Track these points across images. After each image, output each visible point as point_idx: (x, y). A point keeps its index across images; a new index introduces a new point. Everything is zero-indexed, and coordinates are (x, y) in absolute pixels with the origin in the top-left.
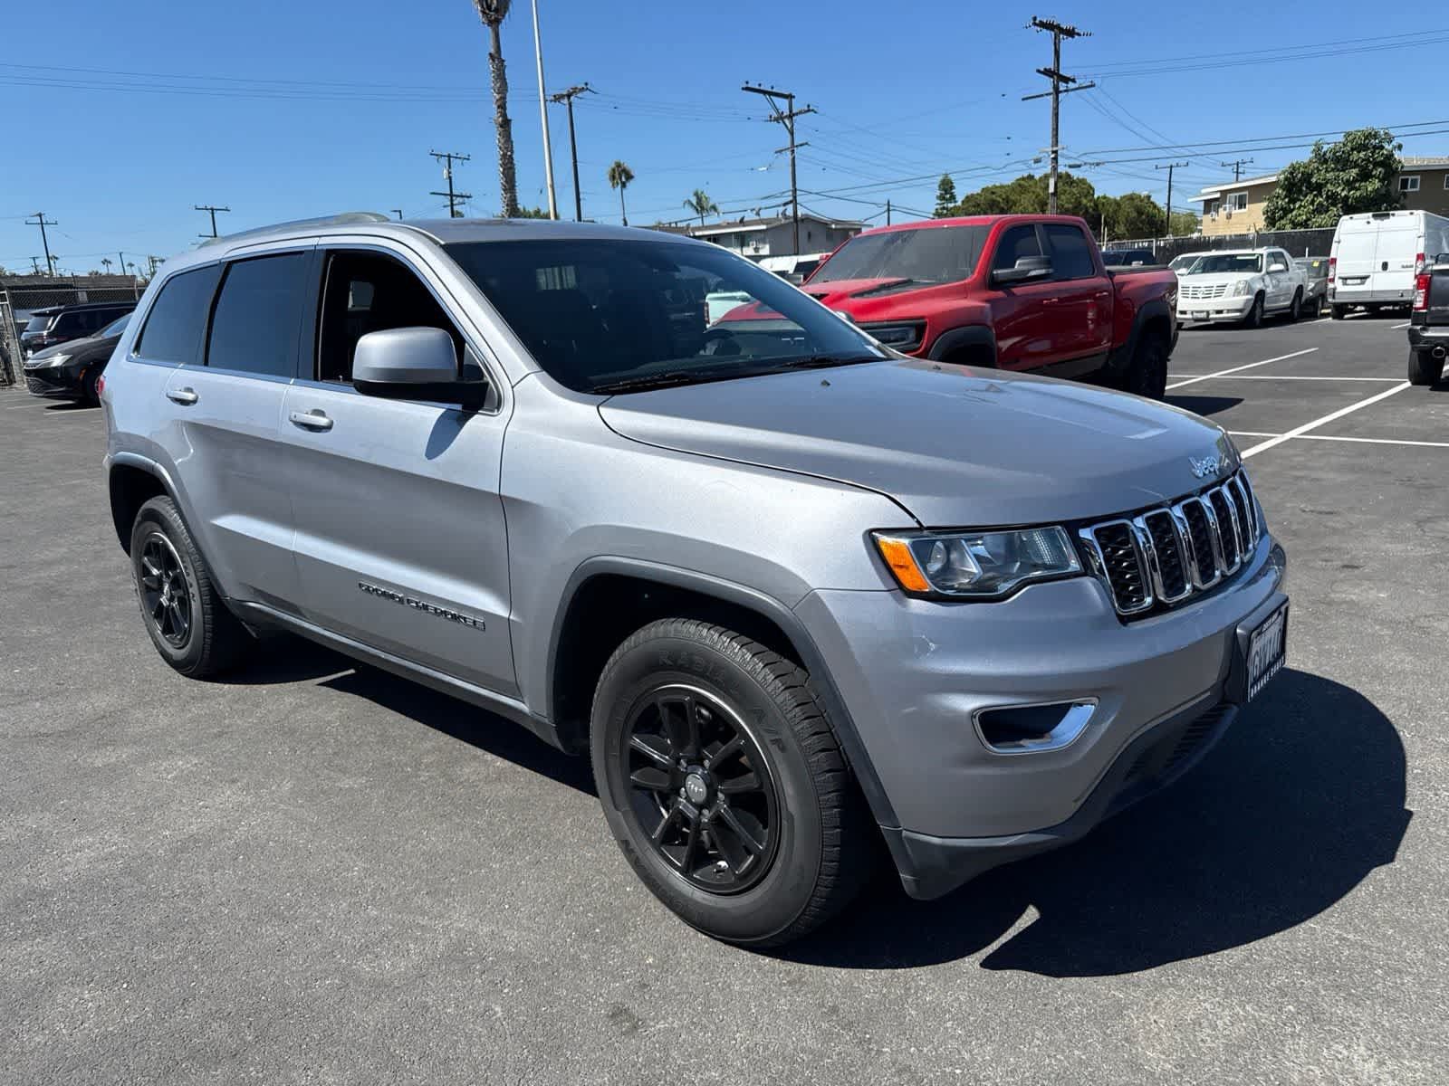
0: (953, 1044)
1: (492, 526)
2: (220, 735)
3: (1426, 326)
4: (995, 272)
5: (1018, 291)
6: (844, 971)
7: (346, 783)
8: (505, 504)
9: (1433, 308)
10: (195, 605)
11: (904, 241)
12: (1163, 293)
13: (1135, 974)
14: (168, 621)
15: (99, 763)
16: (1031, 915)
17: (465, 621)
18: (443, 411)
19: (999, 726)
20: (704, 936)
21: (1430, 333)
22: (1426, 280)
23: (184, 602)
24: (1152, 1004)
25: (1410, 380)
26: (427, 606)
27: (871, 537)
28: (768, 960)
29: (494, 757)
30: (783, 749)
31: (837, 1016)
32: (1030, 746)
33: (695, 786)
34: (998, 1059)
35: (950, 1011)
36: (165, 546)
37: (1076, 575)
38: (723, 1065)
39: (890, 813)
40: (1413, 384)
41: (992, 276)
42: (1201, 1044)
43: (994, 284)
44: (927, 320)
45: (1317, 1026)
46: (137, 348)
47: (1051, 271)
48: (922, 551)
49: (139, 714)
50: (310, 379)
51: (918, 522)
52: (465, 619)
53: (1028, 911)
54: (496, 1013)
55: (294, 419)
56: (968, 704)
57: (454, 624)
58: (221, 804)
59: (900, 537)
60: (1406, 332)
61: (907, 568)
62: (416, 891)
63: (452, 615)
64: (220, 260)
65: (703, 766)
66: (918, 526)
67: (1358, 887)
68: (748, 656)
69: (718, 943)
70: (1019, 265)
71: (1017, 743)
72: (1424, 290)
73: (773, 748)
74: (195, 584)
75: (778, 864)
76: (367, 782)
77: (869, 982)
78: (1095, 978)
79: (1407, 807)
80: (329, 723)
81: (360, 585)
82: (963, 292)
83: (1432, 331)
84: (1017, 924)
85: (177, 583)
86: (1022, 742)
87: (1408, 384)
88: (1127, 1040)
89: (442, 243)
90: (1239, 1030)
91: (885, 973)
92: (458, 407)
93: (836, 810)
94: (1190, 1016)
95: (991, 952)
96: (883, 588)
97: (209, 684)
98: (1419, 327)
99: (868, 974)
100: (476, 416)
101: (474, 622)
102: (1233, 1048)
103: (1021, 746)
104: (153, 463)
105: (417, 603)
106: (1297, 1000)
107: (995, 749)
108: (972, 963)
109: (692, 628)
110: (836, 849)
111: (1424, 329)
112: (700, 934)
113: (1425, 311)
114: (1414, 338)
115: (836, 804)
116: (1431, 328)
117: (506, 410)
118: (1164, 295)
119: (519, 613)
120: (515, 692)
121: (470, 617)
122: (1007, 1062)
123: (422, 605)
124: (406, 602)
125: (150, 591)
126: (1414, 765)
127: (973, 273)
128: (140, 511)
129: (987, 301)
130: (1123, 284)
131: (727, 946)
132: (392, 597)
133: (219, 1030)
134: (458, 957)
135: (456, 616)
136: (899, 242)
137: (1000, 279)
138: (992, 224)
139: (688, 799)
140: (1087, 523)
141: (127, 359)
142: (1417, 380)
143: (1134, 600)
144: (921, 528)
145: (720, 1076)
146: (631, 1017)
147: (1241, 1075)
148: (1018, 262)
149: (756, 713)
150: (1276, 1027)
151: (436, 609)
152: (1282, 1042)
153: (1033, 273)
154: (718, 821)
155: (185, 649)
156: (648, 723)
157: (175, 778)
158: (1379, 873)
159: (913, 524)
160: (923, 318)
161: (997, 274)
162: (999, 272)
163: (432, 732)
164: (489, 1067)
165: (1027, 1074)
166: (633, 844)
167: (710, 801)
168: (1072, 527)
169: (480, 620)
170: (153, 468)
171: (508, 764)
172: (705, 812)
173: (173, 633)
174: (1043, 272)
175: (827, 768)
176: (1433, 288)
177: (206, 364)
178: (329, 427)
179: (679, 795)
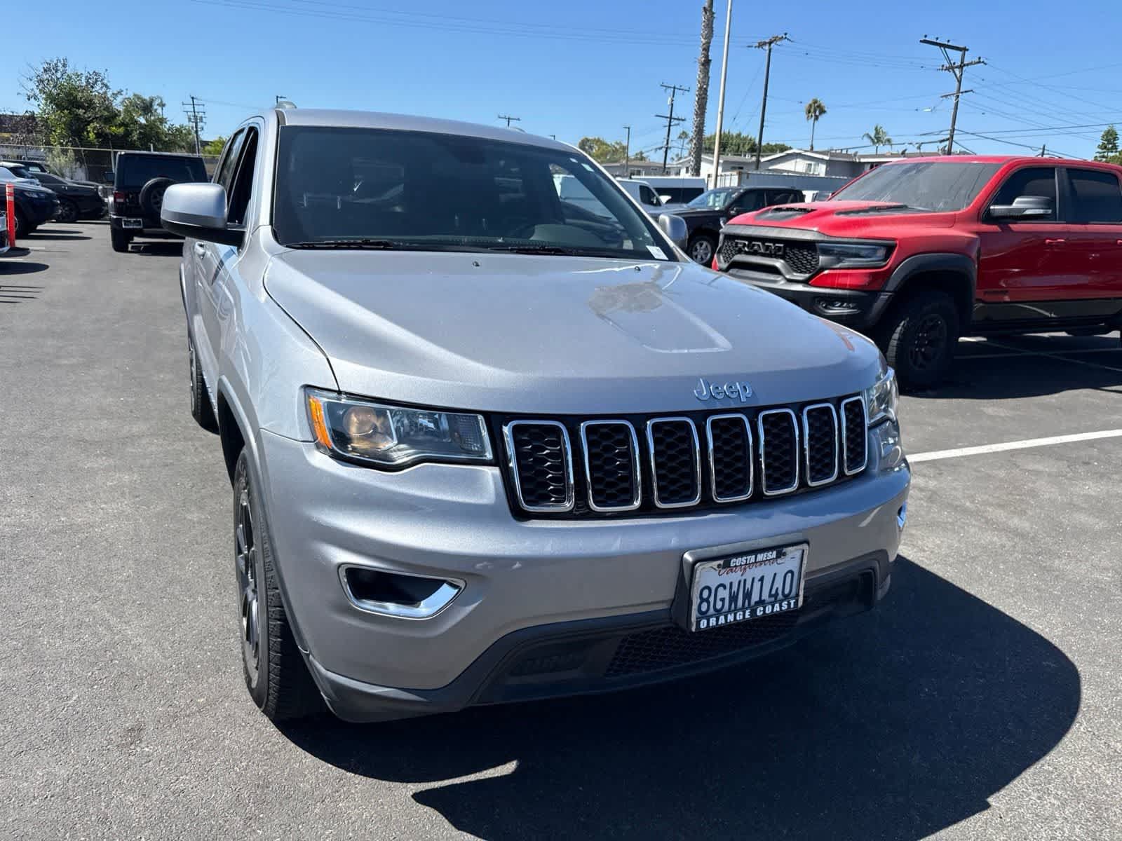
4: (992, 207)
5: (1013, 227)
11: (919, 171)
16: (506, 769)
18: (228, 251)
27: (307, 391)
37: (486, 463)
39: (300, 638)
41: (988, 211)
43: (989, 218)
44: (898, 242)
47: (1050, 211)
51: (339, 386)
53: (507, 765)
56: (339, 558)
61: (320, 424)
66: (338, 389)
70: (1019, 203)
71: (383, 604)
82: (951, 221)
84: (486, 772)
86: (387, 604)
92: (235, 249)
95: (435, 787)
96: (299, 438)
107: (360, 603)
108: (410, 790)
117: (243, 254)
127: (968, 204)
129: (976, 233)
137: (996, 214)
138: (1006, 163)
140: (506, 417)
143: (553, 499)
144: (339, 391)
146: (139, 735)
148: (1017, 200)
153: (1028, 212)
159: (334, 386)
160: (894, 239)
161: (994, 209)
162: (997, 207)
168: (495, 418)
174: (1041, 211)
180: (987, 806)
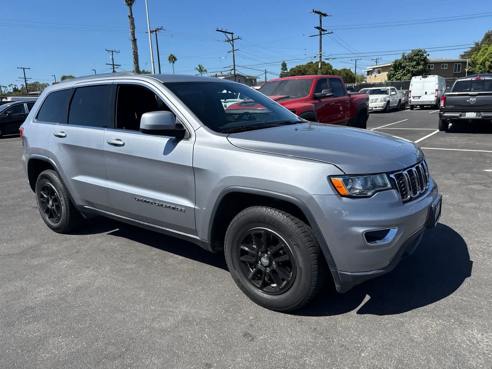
0: (355, 337)
1: (190, 178)
2: (77, 252)
3: (444, 112)
4: (315, 94)
5: (323, 100)
6: (315, 317)
7: (129, 266)
8: (194, 170)
9: (446, 107)
10: (63, 208)
11: (285, 83)
12: (365, 101)
13: (404, 313)
14: (51, 214)
15: (36, 263)
16: (367, 298)
17: (177, 210)
18: (168, 139)
19: (371, 237)
20: (266, 309)
21: (446, 115)
22: (444, 97)
23: (58, 207)
24: (411, 322)
25: (439, 129)
26: (162, 205)
27: (329, 177)
28: (289, 315)
29: (178, 256)
30: (298, 247)
31: (317, 331)
32: (379, 243)
33: (265, 261)
34: (370, 341)
35: (351, 328)
36: (51, 187)
37: (389, 189)
38: (285, 348)
39: (334, 266)
40: (440, 130)
41: (315, 95)
42: (429, 332)
43: (315, 98)
44: (296, 110)
45: (461, 325)
46: (37, 118)
47: (333, 94)
48: (346, 182)
49: (45, 246)
50: (113, 128)
51: (344, 173)
52: (177, 209)
53: (366, 296)
54: (205, 337)
55: (110, 142)
56: (361, 230)
57: (173, 210)
58: (86, 275)
59: (340, 178)
60: (438, 114)
61: (341, 187)
62: (166, 300)
63: (172, 207)
64: (72, 87)
65: (267, 254)
66: (344, 174)
67: (463, 284)
68: (285, 217)
69: (272, 311)
70: (323, 92)
71: (374, 242)
72: (443, 101)
73: (295, 247)
74: (63, 200)
75: (295, 284)
76: (136, 266)
77: (324, 320)
78: (393, 315)
79: (471, 260)
80: (116, 247)
81: (135, 199)
82: (306, 101)
83: (446, 114)
84: (364, 300)
85: (56, 200)
86: (376, 242)
87: (438, 131)
88: (407, 333)
89: (162, 82)
90: (439, 328)
91: (328, 317)
92: (174, 138)
93: (316, 265)
94: (424, 325)
95: (359, 309)
96: (334, 194)
97: (67, 235)
98: (442, 113)
99: (322, 318)
100: (182, 141)
101: (181, 209)
102: (439, 333)
103: (376, 243)
104: (48, 158)
105: (158, 204)
106: (454, 318)
107: (368, 244)
108: (354, 312)
109: (265, 209)
110: (316, 278)
111: (444, 113)
112: (265, 309)
113: (444, 107)
114: (441, 116)
115: (316, 263)
116: (446, 113)
117: (193, 139)
118: (365, 102)
119: (199, 206)
120: (195, 232)
121: (180, 208)
122: (373, 341)
123: (161, 205)
124: (154, 204)
125: (43, 203)
126: (470, 248)
127: (309, 95)
128: (40, 175)
129: (313, 104)
130: (354, 98)
131: (275, 312)
132: (149, 202)
133: (111, 349)
134: (186, 320)
135: (174, 208)
136: (284, 83)
137: (317, 96)
138: (314, 78)
139: (262, 264)
140: (392, 173)
141: (33, 122)
142: (441, 129)
143: (405, 196)
144: (345, 175)
145: (285, 351)
146: (251, 336)
147: (443, 341)
148: (323, 91)
149: (288, 236)
150: (450, 326)
151: (166, 206)
152: (453, 330)
153: (328, 95)
154: (273, 271)
155: (59, 223)
156: (247, 241)
157: (66, 267)
158: (467, 280)
159: (343, 174)
160: (295, 109)
161: (316, 95)
162: (317, 94)
163: (153, 248)
164: (209, 354)
165: (380, 345)
166: (241, 280)
167: (270, 265)
168: (388, 174)
169: (183, 209)
170: (48, 160)
171: (183, 258)
172: (268, 268)
173: (53, 217)
174: (331, 94)
175: (314, 252)
176: (446, 100)
177: (68, 123)
178: (123, 145)
179: (258, 264)
180: (472, 262)
